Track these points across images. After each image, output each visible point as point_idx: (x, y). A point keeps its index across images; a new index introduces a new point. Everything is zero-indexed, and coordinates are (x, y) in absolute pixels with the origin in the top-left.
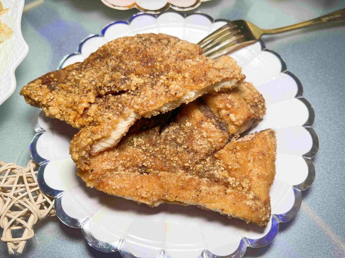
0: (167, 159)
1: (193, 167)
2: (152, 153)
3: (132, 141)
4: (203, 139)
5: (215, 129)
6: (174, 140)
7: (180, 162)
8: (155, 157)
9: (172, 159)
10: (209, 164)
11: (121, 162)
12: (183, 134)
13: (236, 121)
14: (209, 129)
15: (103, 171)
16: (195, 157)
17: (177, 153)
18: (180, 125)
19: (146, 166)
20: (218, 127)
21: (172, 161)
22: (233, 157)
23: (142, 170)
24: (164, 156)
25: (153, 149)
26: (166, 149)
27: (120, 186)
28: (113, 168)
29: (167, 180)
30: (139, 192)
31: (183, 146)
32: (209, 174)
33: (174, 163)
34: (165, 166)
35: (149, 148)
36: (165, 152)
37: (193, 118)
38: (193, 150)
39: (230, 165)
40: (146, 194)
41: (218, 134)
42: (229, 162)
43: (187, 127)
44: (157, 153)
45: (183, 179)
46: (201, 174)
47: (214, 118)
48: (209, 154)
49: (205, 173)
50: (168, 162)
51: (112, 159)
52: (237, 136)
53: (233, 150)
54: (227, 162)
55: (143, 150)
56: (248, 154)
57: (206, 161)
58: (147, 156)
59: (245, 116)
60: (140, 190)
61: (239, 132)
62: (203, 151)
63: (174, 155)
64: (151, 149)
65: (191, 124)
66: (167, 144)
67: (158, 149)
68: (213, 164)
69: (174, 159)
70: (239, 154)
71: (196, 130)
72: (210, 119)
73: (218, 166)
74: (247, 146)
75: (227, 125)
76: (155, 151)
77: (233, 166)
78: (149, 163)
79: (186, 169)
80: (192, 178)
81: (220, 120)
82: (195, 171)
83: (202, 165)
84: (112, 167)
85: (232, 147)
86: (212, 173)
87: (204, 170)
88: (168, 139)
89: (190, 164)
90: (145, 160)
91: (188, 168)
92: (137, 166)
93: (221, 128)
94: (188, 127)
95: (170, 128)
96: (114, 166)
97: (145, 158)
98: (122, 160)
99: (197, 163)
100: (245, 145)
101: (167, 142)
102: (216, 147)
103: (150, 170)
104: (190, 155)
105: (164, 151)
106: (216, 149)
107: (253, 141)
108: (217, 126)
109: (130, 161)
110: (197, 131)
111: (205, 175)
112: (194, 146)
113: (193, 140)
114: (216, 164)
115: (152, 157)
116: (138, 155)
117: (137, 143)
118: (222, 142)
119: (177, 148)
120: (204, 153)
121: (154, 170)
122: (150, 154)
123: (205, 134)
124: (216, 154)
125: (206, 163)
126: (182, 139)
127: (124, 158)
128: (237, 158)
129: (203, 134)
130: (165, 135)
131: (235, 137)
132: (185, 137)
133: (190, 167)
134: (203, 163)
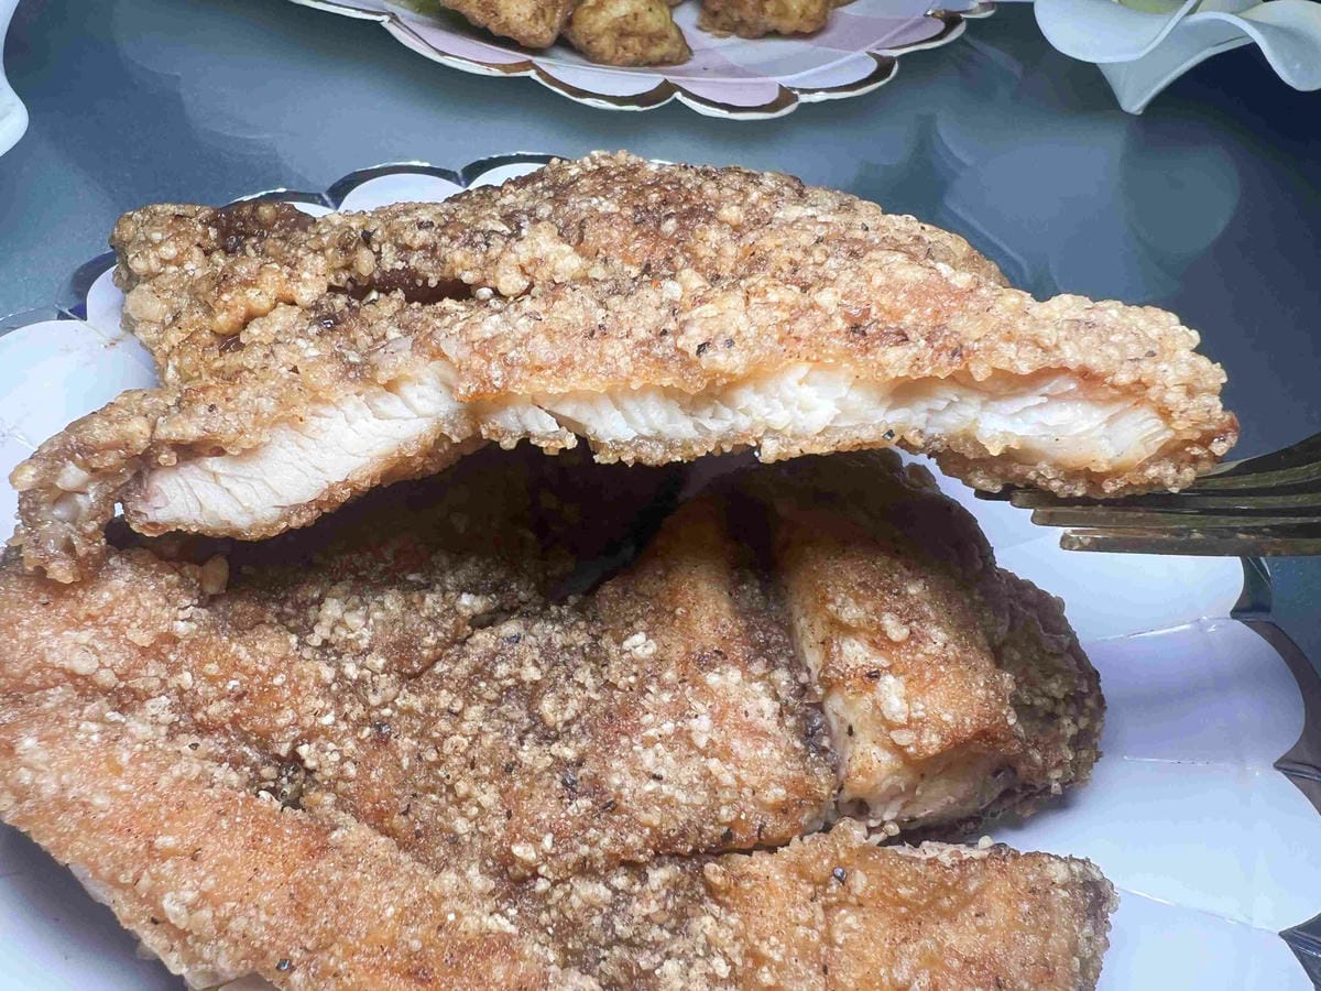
0: (438, 778)
1: (554, 884)
2: (374, 714)
3: (312, 612)
4: (682, 749)
5: (770, 724)
6: (530, 694)
7: (497, 825)
8: (382, 741)
9: (462, 788)
10: (653, 902)
11: (186, 679)
12: (590, 682)
13: (902, 727)
14: (736, 706)
15: (38, 668)
16: (592, 831)
17: (508, 770)
18: (596, 638)
19: (310, 764)
20: (790, 722)
21: (459, 802)
22: (811, 925)
23: (285, 780)
24: (432, 756)
25: (391, 692)
26: (463, 720)
27: (63, 789)
28: (107, 678)
29: (355, 884)
30: (155, 878)
31: (555, 748)
32: (623, 964)
33: (463, 814)
34: (405, 813)
35: (375, 678)
36: (445, 736)
37: (677, 623)
38: (596, 786)
39: (771, 960)
40: (192, 908)
41: (777, 755)
42: (773, 940)
43: (625, 656)
44: (405, 721)
45: (451, 917)
46: (579, 945)
47: (789, 667)
48: (680, 847)
49: (609, 946)
50: (434, 797)
51: (130, 635)
52: (883, 823)
53: (826, 884)
54: (761, 939)
55: (341, 676)
56: (905, 940)
57: (644, 879)
58: (346, 718)
59: (968, 720)
60: (169, 864)
61: (904, 806)
62: (654, 817)
63: (486, 770)
64: (382, 686)
65: (652, 647)
66: (481, 698)
67: (417, 703)
68: (680, 921)
69: (476, 792)
70: (851, 920)
71: (663, 687)
72: (767, 666)
73: (701, 939)
74: (915, 890)
75: (850, 732)
76: (395, 708)
77: (785, 979)
78: (336, 757)
79: (513, 881)
80: (505, 939)
81: (820, 691)
82: (554, 913)
83: (609, 893)
84: (103, 672)
85: (826, 862)
86: (644, 964)
87: (608, 925)
88: (497, 675)
89: (545, 857)
90: (324, 730)
91: (524, 880)
92: (264, 742)
93: (808, 735)
94: (633, 661)
95: (537, 626)
96: (120, 677)
97: (328, 720)
98: (197, 673)
99: (585, 869)
100: (904, 882)
101: (483, 684)
102: (731, 825)
103: (319, 795)
104: (572, 810)
105: (443, 725)
106: (728, 836)
107: (963, 878)
108: (792, 714)
109: (239, 698)
110: (666, 697)
111: (598, 961)
112: (616, 764)
113: (625, 734)
114: (695, 925)
115: (367, 731)
116: (296, 692)
117: (332, 631)
118: (782, 809)
119: (521, 741)
120: (653, 829)
121: (339, 804)
122: (362, 713)
123: (702, 727)
124: (719, 864)
125: (637, 888)
126: (573, 706)
127: (212, 668)
128: (829, 940)
129: (694, 723)
130: (491, 646)
131: (873, 823)
132: (596, 702)
133: (536, 875)
134: (620, 881)
